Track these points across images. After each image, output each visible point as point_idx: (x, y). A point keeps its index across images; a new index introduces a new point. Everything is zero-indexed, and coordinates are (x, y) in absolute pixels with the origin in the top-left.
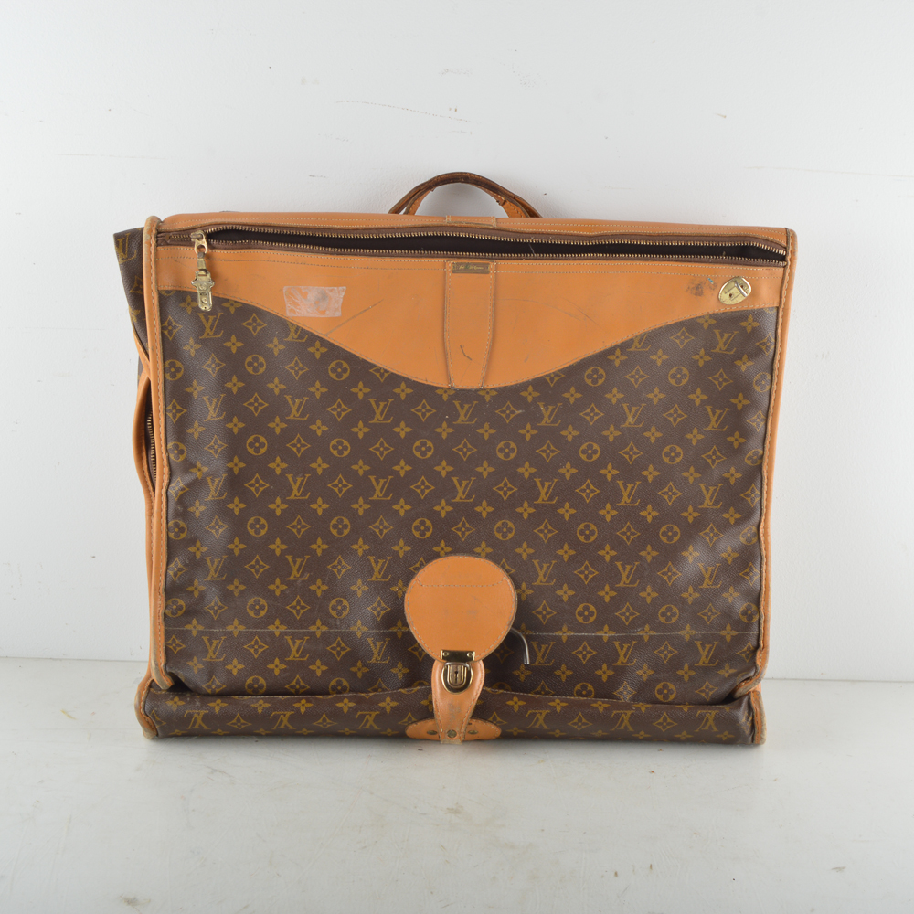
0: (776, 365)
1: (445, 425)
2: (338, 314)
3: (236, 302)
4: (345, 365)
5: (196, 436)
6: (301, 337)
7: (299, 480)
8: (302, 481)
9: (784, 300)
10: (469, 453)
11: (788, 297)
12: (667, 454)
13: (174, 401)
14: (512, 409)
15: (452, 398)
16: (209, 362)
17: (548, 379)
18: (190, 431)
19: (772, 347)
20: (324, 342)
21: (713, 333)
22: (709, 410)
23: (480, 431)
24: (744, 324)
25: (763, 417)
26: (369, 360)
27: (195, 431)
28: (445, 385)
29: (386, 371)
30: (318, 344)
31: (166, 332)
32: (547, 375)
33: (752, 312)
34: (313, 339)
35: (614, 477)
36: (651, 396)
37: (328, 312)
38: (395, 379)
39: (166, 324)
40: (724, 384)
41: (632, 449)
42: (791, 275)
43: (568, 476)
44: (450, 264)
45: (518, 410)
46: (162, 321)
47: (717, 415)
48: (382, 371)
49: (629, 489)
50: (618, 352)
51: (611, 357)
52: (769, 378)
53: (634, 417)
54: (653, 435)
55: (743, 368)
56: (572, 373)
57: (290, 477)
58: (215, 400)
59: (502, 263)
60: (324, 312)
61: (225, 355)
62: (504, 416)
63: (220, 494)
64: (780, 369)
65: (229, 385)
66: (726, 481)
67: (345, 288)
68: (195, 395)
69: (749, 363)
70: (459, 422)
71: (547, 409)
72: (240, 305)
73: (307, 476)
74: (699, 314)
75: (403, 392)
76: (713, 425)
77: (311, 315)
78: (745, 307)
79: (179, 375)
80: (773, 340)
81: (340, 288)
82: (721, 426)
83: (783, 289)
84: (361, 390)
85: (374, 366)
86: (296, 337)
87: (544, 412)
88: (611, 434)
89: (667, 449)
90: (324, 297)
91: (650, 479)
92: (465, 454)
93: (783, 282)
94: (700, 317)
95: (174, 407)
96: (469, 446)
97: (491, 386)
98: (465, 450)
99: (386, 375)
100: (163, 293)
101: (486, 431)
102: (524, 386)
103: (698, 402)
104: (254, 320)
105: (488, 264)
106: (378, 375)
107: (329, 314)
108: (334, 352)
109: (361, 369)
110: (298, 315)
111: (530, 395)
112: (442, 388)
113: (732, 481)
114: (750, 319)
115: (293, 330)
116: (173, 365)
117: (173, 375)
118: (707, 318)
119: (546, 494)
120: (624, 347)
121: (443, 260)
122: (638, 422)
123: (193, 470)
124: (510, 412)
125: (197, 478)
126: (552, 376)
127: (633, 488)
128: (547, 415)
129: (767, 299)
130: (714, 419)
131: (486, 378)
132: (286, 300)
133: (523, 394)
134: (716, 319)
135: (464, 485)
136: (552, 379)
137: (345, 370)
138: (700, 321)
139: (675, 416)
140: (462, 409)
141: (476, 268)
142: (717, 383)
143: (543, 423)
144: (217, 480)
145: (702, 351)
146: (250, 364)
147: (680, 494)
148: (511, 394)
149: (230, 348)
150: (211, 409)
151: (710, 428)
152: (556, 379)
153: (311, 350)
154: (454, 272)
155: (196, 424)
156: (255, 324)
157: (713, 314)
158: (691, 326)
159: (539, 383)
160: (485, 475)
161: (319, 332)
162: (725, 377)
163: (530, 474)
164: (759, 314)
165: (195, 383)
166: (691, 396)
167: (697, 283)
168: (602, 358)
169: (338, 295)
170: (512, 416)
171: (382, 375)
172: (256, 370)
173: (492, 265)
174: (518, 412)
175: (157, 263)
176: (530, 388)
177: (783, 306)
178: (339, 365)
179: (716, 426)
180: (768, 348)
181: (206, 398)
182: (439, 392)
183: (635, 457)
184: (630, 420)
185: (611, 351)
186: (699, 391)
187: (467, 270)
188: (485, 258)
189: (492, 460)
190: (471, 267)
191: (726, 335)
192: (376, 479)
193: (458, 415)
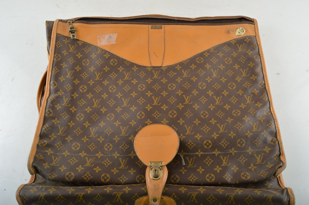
0: (260, 53)
1: (149, 79)
2: (114, 43)
3: (82, 41)
4: (116, 60)
5: (62, 81)
6: (102, 52)
7: (97, 101)
8: (98, 101)
9: (257, 34)
10: (158, 88)
11: (258, 33)
12: (230, 86)
13: (56, 67)
14: (173, 73)
15: (151, 70)
16: (70, 59)
17: (184, 62)
18: (60, 78)
19: (257, 47)
20: (109, 53)
21: (236, 46)
22: (242, 70)
23: (162, 81)
24: (246, 40)
25: (261, 70)
26: (124, 58)
27: (62, 79)
28: (150, 66)
29: (130, 62)
30: (107, 54)
31: (57, 46)
32: (183, 61)
33: (247, 36)
34: (106, 52)
35: (212, 95)
36: (220, 67)
37: (111, 42)
38: (133, 64)
39: (57, 43)
40: (244, 60)
41: (217, 85)
42: (257, 26)
43: (195, 94)
44: (150, 26)
45: (175, 73)
46: (56, 42)
47: (244, 71)
48: (128, 62)
49: (218, 99)
50: (206, 52)
51: (204, 54)
52: (259, 57)
53: (216, 74)
54: (224, 80)
55: (250, 54)
56: (192, 60)
57: (94, 100)
58: (70, 72)
59: (166, 26)
60: (110, 42)
61: (76, 58)
62: (170, 75)
63: (68, 104)
64: (262, 54)
65: (76, 68)
66: (254, 94)
67: (117, 34)
68: (64, 67)
69: (251, 52)
70: (154, 77)
71: (185, 72)
72: (83, 42)
73: (100, 99)
74: (231, 40)
75: (135, 69)
76: (244, 75)
77: (106, 44)
78: (245, 35)
79: (59, 59)
80: (257, 45)
81: (116, 34)
82: (247, 74)
83: (256, 30)
84: (121, 69)
85: (126, 60)
86: (100, 52)
87: (184, 73)
88: (209, 80)
89: (229, 84)
90: (110, 37)
91: (225, 95)
92: (157, 89)
93: (255, 28)
94: (231, 41)
95: (55, 69)
96: (158, 86)
97: (165, 66)
98: (157, 87)
99: (129, 63)
100: (58, 35)
101: (164, 81)
102: (176, 65)
103: (237, 68)
104: (87, 48)
106: (127, 63)
107: (111, 43)
108: (112, 56)
109: (121, 62)
110: (101, 45)
111: (178, 68)
112: (148, 67)
113: (256, 93)
114: (247, 38)
115: (99, 50)
116: (57, 56)
117: (57, 59)
118: (233, 40)
119: (188, 100)
120: (208, 51)
121: (148, 25)
122: (217, 76)
123: (58, 92)
124: (172, 74)
125: (60, 95)
126: (185, 61)
127: (219, 98)
128: (185, 74)
129: (251, 33)
130: (244, 73)
131: (163, 63)
132: (98, 40)
133: (176, 67)
134: (236, 40)
135: (156, 99)
136: (185, 62)
137: (116, 62)
138: (231, 42)
139: (230, 73)
140: (155, 73)
141: (158, 27)
142: (242, 61)
143: (184, 76)
144: (67, 99)
145: (234, 53)
146: (84, 62)
147: (238, 100)
148: (171, 68)
149: (78, 57)
150: (69, 74)
151: (243, 76)
152: (187, 62)
153: (105, 55)
154: (151, 29)
155: (62, 77)
156: (87, 49)
157: (235, 39)
158: (229, 44)
159: (181, 64)
160: (164, 95)
161: (108, 50)
162: (244, 58)
163: (181, 94)
164: (250, 37)
165: (64, 63)
166: (234, 67)
167: (227, 30)
168: (201, 55)
169: (115, 36)
170: (173, 75)
171: (128, 63)
172: (86, 64)
173: (163, 26)
174: (175, 74)
175: (57, 25)
176: (178, 66)
177: (257, 36)
178: (114, 60)
179: (245, 75)
180: (256, 47)
181: (67, 70)
182: (147, 68)
183: (218, 88)
184: (214, 75)
185: (204, 52)
186: (236, 65)
187: (155, 28)
188: (161, 24)
189: (167, 90)
190: (157, 27)
191: (241, 45)
192: (124, 99)
193: (154, 75)
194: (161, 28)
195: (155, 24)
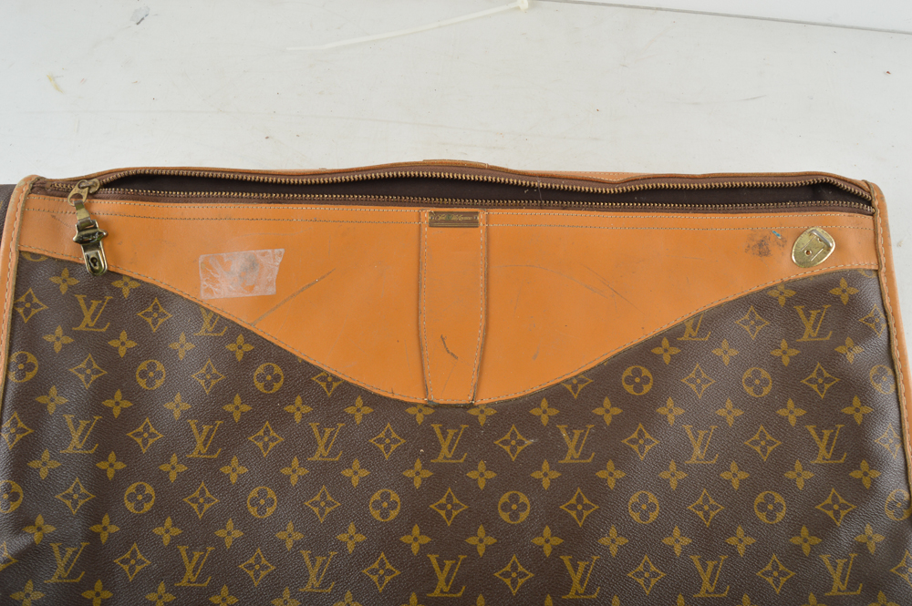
0: (896, 354)
1: (418, 465)
2: (271, 291)
3: (132, 279)
4: (277, 370)
5: (43, 474)
6: (218, 329)
7: (197, 555)
8: (201, 558)
9: (883, 259)
10: (455, 513)
11: (888, 255)
12: (762, 507)
13: (16, 415)
14: (520, 437)
15: (429, 419)
16: (82, 365)
17: (569, 387)
18: (34, 464)
19: (884, 326)
20: (249, 336)
21: (794, 311)
22: (813, 432)
23: (472, 475)
24: (835, 291)
25: (896, 435)
26: (311, 362)
27: (44, 465)
28: (420, 400)
29: (335, 379)
30: (240, 339)
31: (20, 311)
32: (566, 381)
33: (843, 273)
34: (234, 330)
35: (685, 550)
36: (722, 412)
37: (257, 288)
38: (348, 391)
39: (22, 299)
40: (827, 386)
41: (706, 500)
42: (885, 225)
43: (614, 550)
44: (426, 213)
45: (528, 438)
46: (17, 295)
47: (826, 437)
48: (330, 379)
49: (710, 569)
50: (665, 342)
51: (657, 351)
52: (890, 372)
53: (703, 447)
54: (735, 476)
55: (850, 358)
56: (604, 378)
57: (183, 549)
58: (83, 423)
59: (494, 212)
60: (251, 289)
61: (107, 357)
62: (507, 448)
63: (73, 574)
64: (903, 358)
65: (108, 403)
66: (861, 548)
67: (282, 250)
68: (51, 409)
69: (858, 350)
70: (440, 459)
71: (571, 435)
72: (137, 285)
73: (210, 549)
74: (770, 284)
75: (358, 411)
76: (823, 455)
77: (234, 295)
78: (833, 268)
79: (30, 376)
80: (882, 316)
81: (276, 251)
82: (836, 455)
83: (878, 243)
84: (298, 409)
85: (319, 370)
86: (211, 329)
87: (567, 440)
88: (673, 476)
89: (760, 498)
90: (253, 265)
91: (741, 550)
92: (449, 514)
93: (876, 234)
94: (771, 288)
95: (14, 423)
96: (456, 500)
97: (486, 401)
98: (449, 506)
99: (335, 385)
100: (28, 258)
101: (482, 475)
102: (534, 399)
103: (792, 421)
104: (156, 309)
105: (477, 213)
106: (323, 385)
107: (259, 291)
108: (264, 349)
109: (301, 375)
110: (216, 296)
111: (544, 413)
112: (414, 405)
113: (872, 548)
114: (843, 283)
115: (207, 319)
116: (22, 359)
117: (21, 375)
118: (781, 288)
119: (582, 582)
120: (674, 335)
121: (416, 209)
122: (710, 456)
123: (29, 530)
124: (516, 443)
125: (33, 543)
126: (575, 381)
127: (716, 567)
128: (573, 446)
129: (860, 260)
130: (822, 446)
131: (477, 386)
132: (201, 275)
133: (535, 412)
134: (794, 289)
135: (447, 569)
136: (575, 387)
137: (277, 378)
138: (773, 293)
139: (763, 444)
140: (445, 438)
141: (461, 218)
142: (815, 387)
143: (567, 459)
144: (70, 551)
145: (784, 344)
146: (144, 374)
147: (792, 574)
148: (514, 413)
149: (117, 349)
150: (76, 436)
151: (819, 460)
152: (581, 387)
153: (231, 347)
154: (431, 224)
155: (46, 455)
156: (155, 315)
157: (788, 282)
158: (760, 303)
159: (556, 394)
160: (481, 550)
161: (244, 321)
162: (826, 374)
163: (554, 548)
164: (853, 277)
165: (53, 391)
166: (782, 412)
167: (758, 238)
168: (644, 353)
169: (272, 260)
170: (520, 449)
171: (329, 386)
172: (151, 382)
173: (482, 215)
174: (528, 442)
175: (23, 213)
176: (544, 403)
177: (884, 269)
178: (269, 370)
179: (829, 456)
180: (878, 326)
181: (69, 418)
182: (411, 411)
183: (713, 514)
184: (697, 452)
185: (656, 341)
186: (790, 403)
187: (449, 223)
188: (473, 206)
189: (492, 525)
190: (454, 218)
191: (814, 313)
192: (311, 556)
193: (439, 449)
194: (474, 224)
195: (447, 206)
